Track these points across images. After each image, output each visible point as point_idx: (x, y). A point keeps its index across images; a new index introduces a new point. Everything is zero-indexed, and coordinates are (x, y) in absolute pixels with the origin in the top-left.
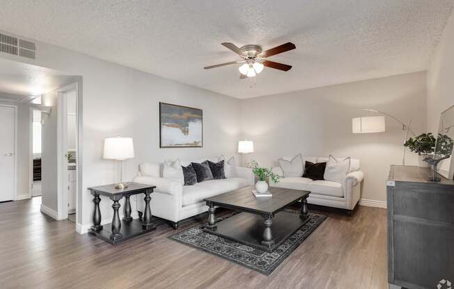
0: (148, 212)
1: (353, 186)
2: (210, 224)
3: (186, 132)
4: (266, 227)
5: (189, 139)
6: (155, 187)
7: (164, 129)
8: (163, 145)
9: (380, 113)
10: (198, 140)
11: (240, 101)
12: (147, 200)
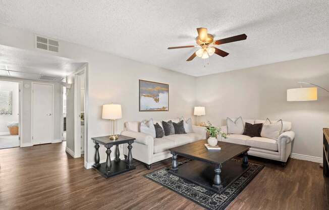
0: (130, 156)
1: (286, 144)
2: (173, 168)
3: (157, 100)
4: (216, 174)
5: (160, 105)
6: (135, 139)
7: (142, 98)
8: (141, 109)
9: (312, 85)
10: (166, 106)
11: (196, 78)
12: (130, 148)
